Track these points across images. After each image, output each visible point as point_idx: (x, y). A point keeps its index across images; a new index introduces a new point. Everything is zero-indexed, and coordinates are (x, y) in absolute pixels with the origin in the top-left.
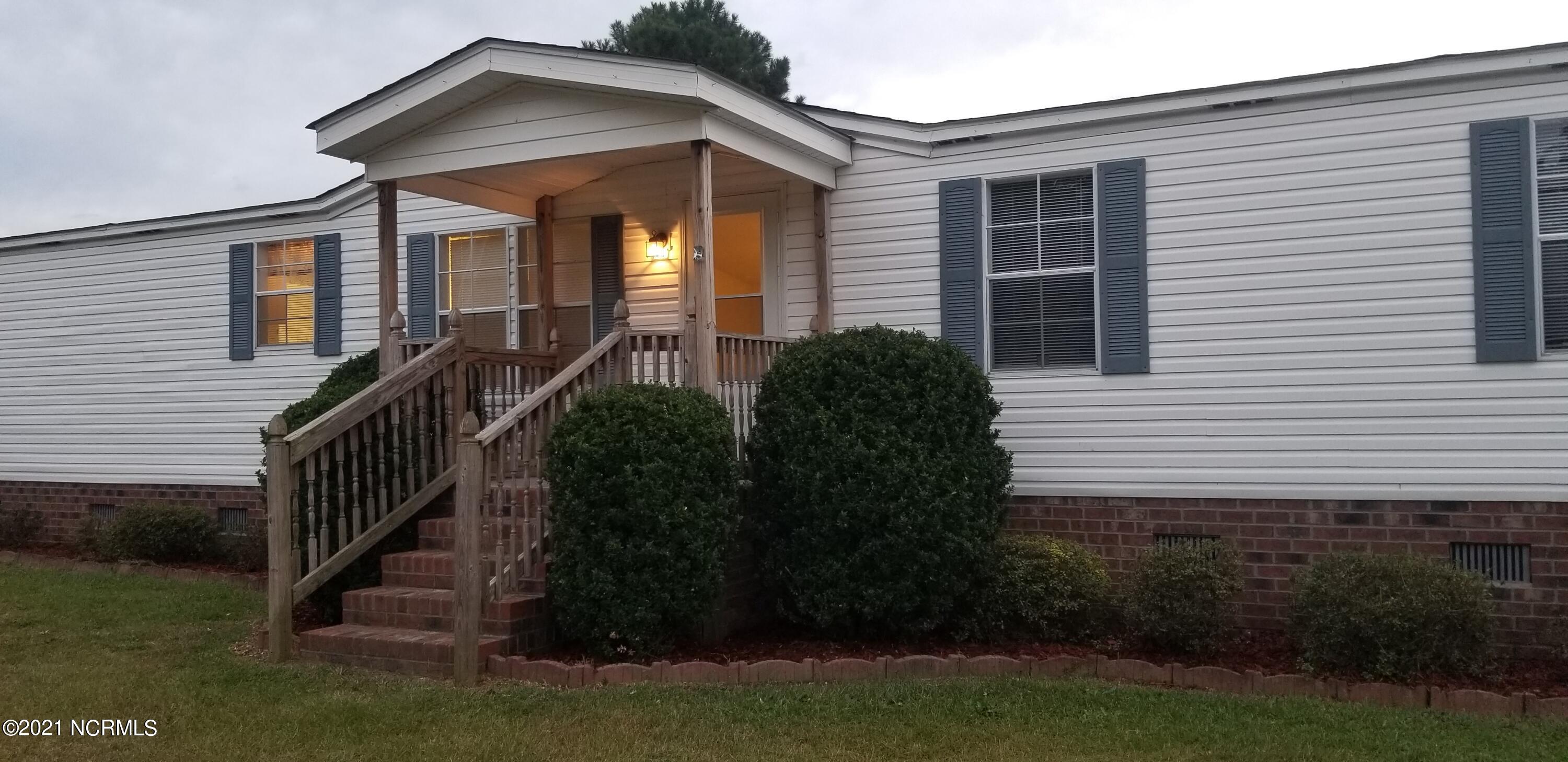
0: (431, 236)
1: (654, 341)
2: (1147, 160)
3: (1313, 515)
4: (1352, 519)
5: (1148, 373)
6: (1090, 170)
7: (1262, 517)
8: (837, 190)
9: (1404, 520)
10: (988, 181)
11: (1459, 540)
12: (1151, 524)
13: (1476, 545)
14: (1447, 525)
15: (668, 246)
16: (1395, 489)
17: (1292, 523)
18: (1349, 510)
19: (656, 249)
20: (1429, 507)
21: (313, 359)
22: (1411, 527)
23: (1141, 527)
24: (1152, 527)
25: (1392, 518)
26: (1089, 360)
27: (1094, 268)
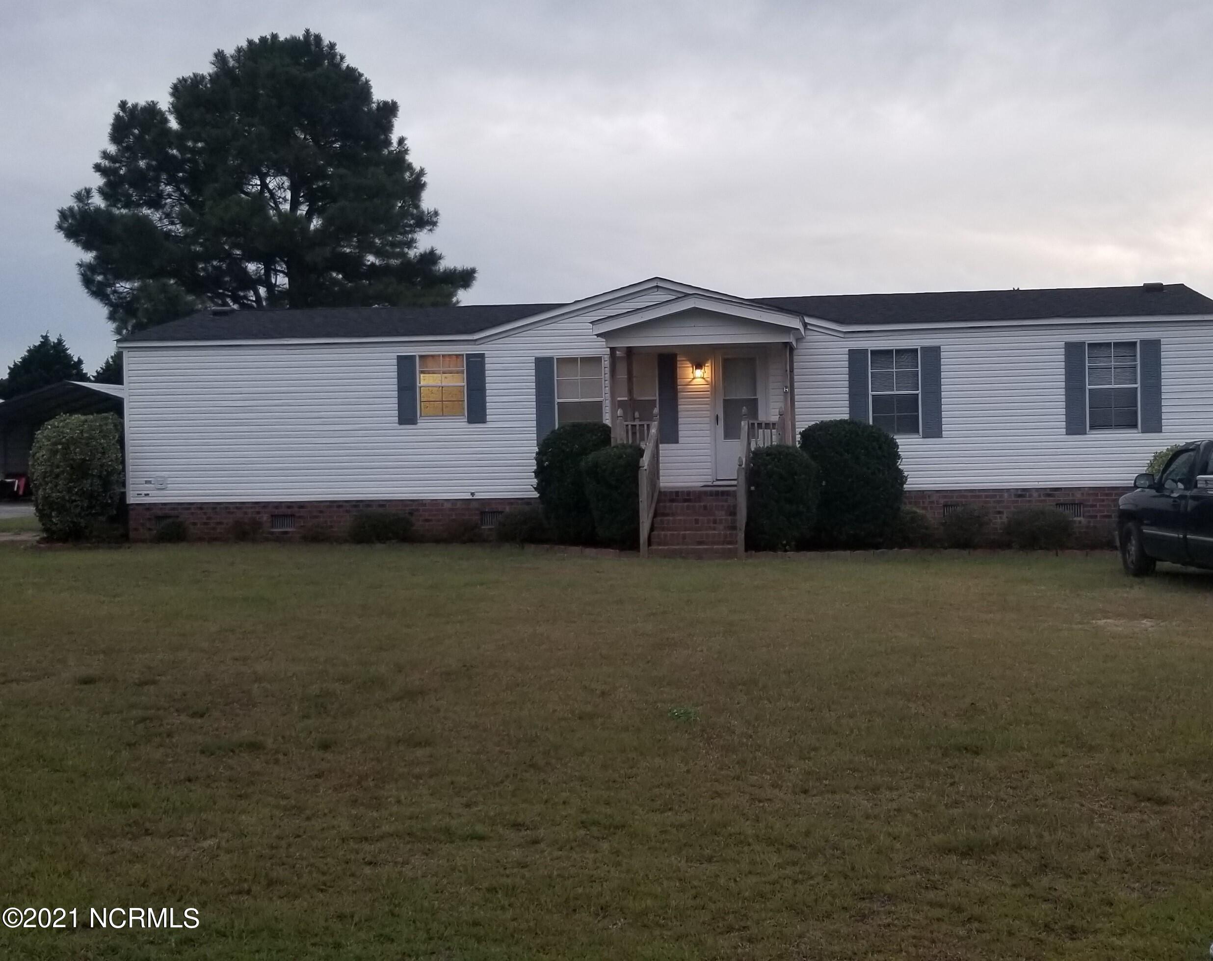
0: (551, 359)
1: (763, 425)
2: (941, 347)
3: (1006, 495)
4: (1020, 496)
5: (942, 437)
6: (917, 349)
7: (987, 497)
8: (797, 349)
9: (1040, 496)
10: (871, 351)
11: (1059, 502)
12: (942, 501)
13: (1072, 504)
14: (1055, 497)
15: (703, 370)
16: (1037, 483)
17: (998, 498)
18: (1019, 493)
19: (698, 373)
20: (1048, 490)
21: (465, 424)
22: (1043, 498)
23: (938, 503)
24: (942, 502)
25: (1035, 494)
26: (917, 431)
27: (919, 392)
